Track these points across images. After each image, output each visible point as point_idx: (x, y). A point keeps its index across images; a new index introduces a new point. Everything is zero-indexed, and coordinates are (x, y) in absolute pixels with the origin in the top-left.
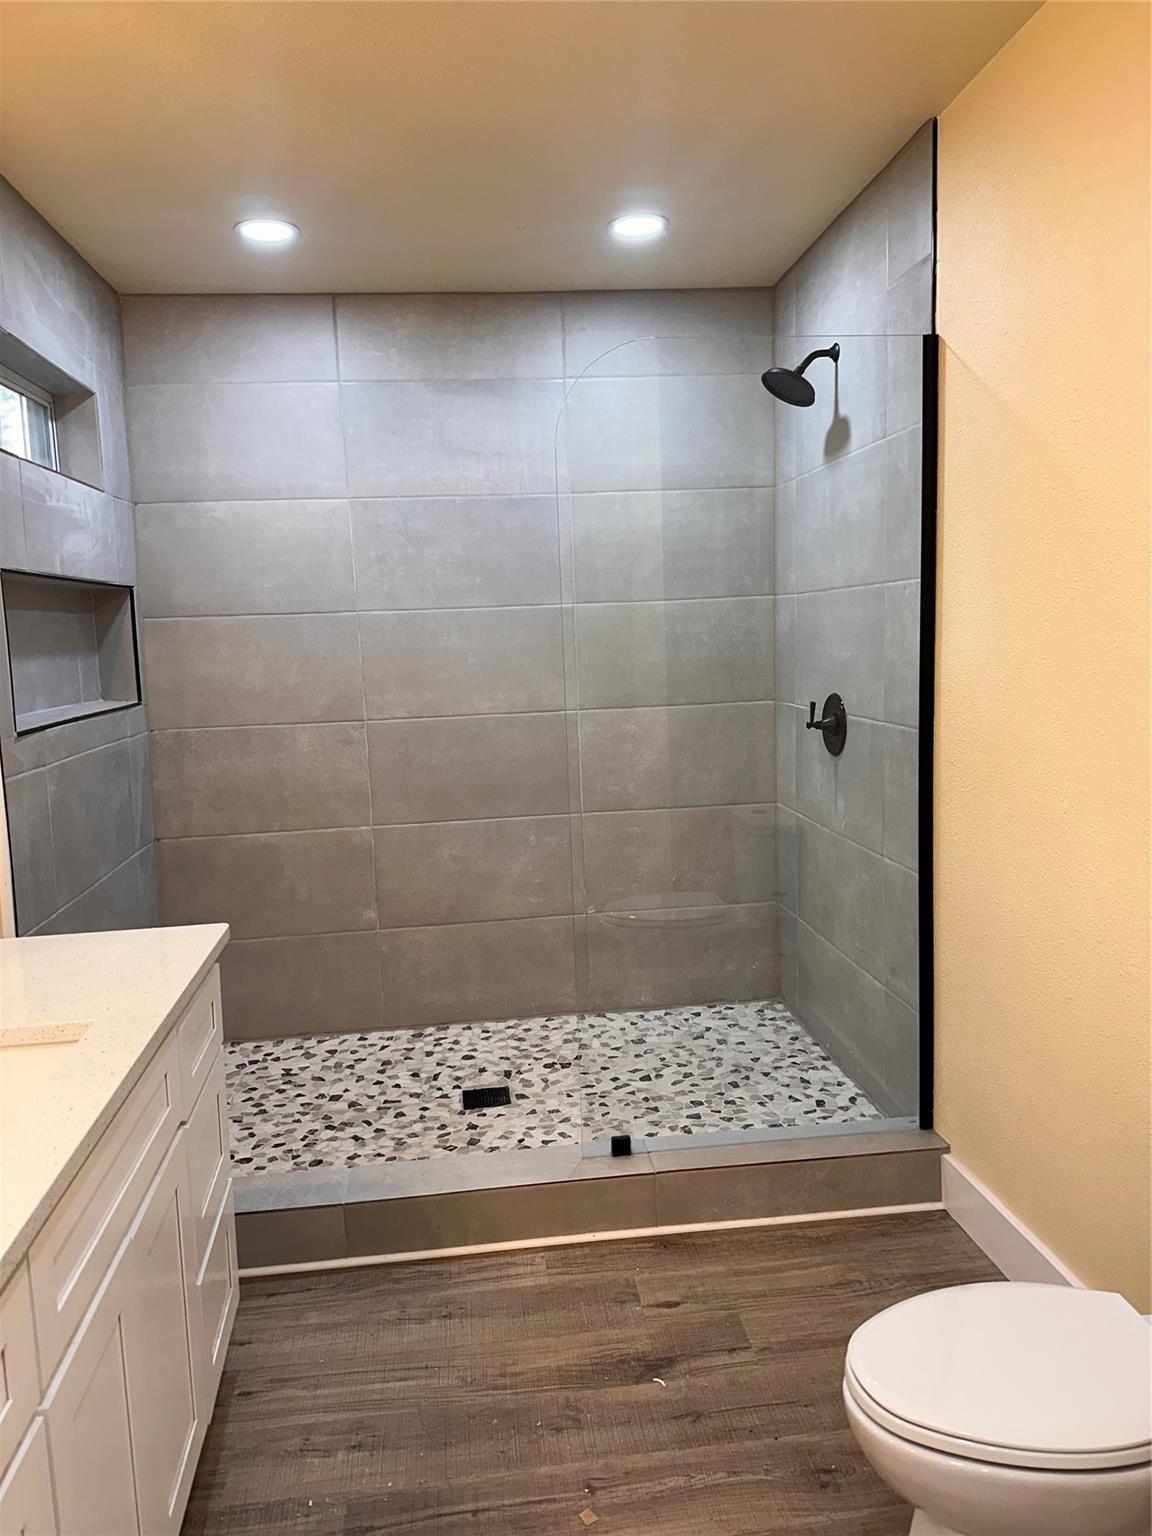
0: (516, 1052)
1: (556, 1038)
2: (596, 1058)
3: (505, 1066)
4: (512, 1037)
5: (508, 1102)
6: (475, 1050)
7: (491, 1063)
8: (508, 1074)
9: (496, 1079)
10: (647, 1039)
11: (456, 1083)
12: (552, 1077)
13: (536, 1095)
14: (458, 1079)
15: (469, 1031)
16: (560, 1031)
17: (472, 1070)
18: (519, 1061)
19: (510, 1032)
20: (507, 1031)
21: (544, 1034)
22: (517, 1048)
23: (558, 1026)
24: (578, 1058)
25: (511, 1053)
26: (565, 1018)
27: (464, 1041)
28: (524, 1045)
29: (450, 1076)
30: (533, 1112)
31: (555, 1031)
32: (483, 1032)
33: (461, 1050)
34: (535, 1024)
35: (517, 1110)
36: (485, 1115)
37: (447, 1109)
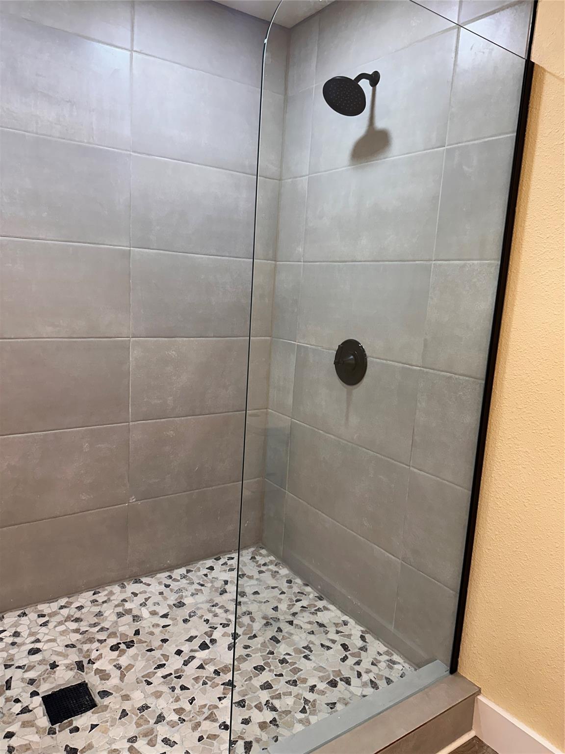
0: (78, 636)
1: (109, 612)
2: (152, 629)
3: (74, 657)
4: (68, 618)
5: (94, 705)
6: (38, 641)
7: (59, 654)
8: (80, 666)
9: (71, 674)
10: (185, 601)
11: (32, 688)
12: (124, 661)
13: (118, 689)
14: (32, 682)
15: (25, 618)
16: (110, 603)
17: (42, 668)
18: (86, 647)
19: (65, 612)
20: (62, 611)
21: (96, 609)
22: (77, 631)
23: (105, 599)
24: (137, 633)
25: (74, 638)
26: (109, 588)
27: (24, 630)
28: (83, 627)
29: (23, 680)
30: (124, 714)
31: (105, 605)
32: (39, 616)
33: (23, 644)
34: (85, 598)
35: (107, 715)
36: (77, 729)
37: (34, 729)
